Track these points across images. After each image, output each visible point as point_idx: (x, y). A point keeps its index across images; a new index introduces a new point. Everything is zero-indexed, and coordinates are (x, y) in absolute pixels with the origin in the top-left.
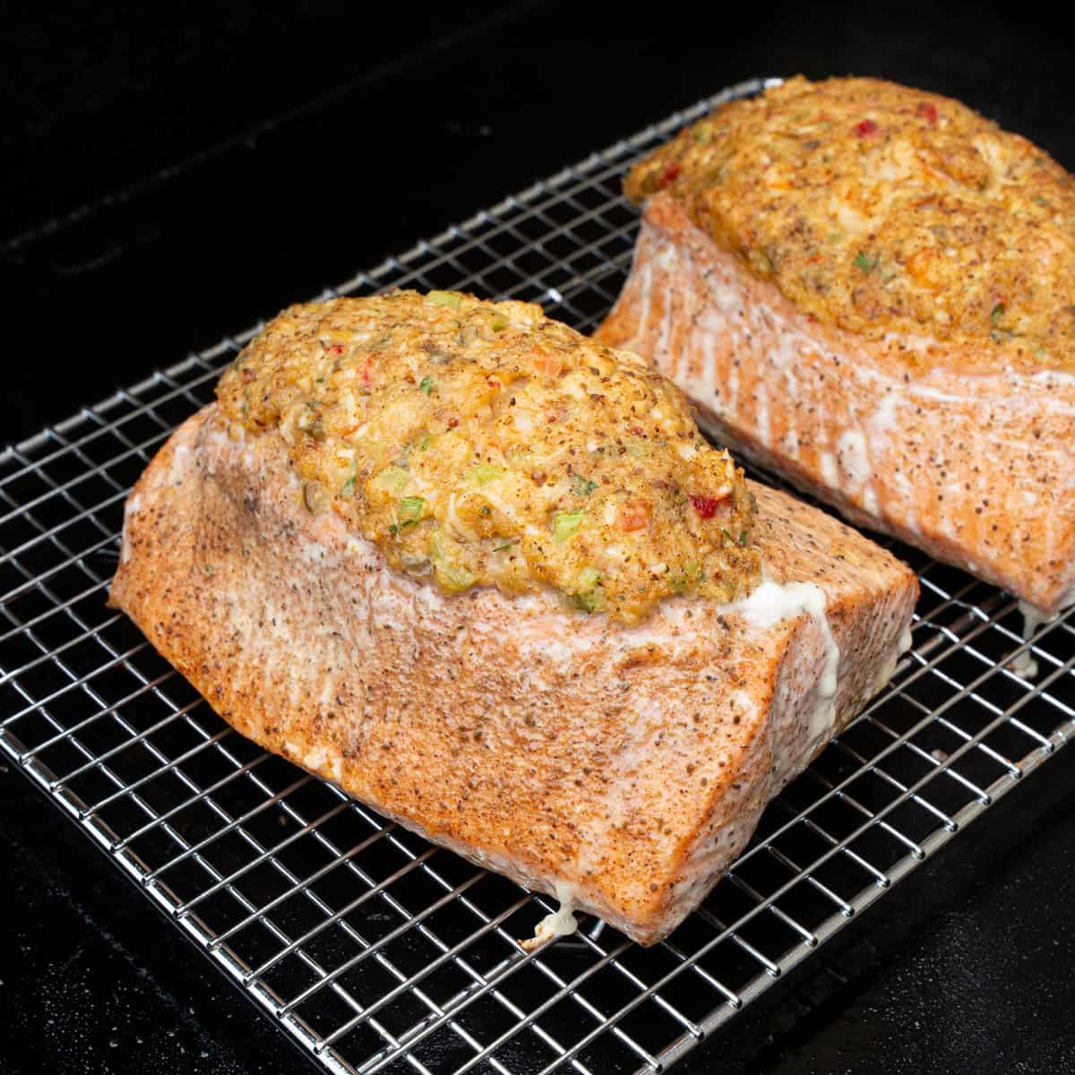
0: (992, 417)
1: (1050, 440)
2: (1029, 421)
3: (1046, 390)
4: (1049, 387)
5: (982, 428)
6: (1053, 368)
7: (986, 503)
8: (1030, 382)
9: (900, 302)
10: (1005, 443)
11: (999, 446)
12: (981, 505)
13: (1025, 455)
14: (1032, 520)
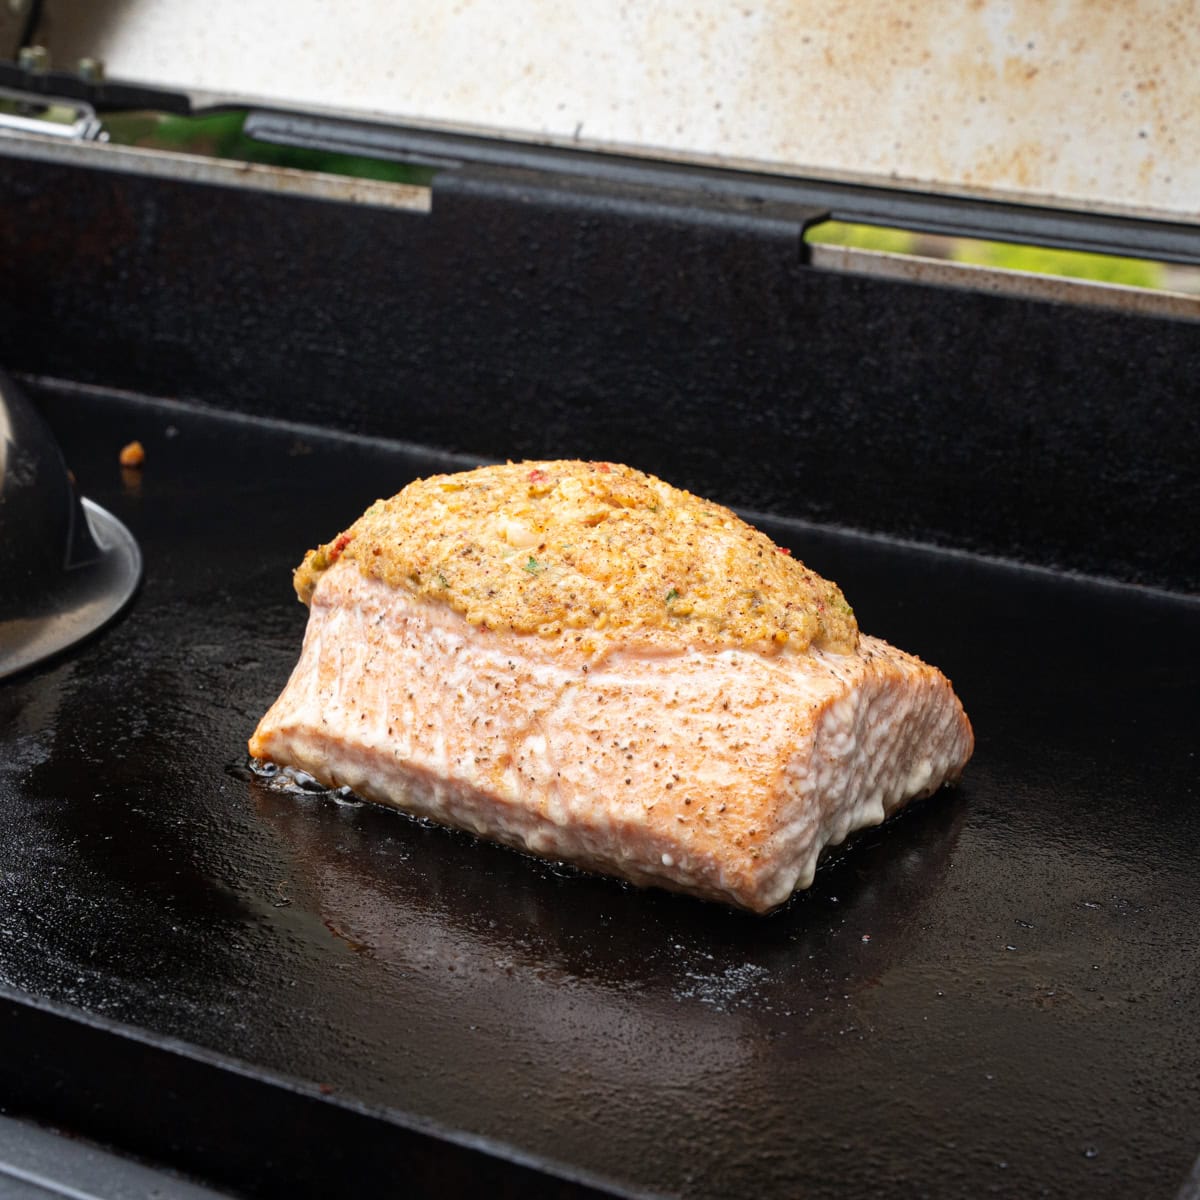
0: (677, 693)
1: (740, 709)
2: (716, 693)
3: (731, 666)
4: (734, 664)
5: (668, 706)
6: (735, 647)
7: (677, 778)
8: (714, 660)
9: (573, 597)
10: (693, 717)
11: (686, 722)
12: (671, 780)
13: (716, 726)
14: (728, 788)
